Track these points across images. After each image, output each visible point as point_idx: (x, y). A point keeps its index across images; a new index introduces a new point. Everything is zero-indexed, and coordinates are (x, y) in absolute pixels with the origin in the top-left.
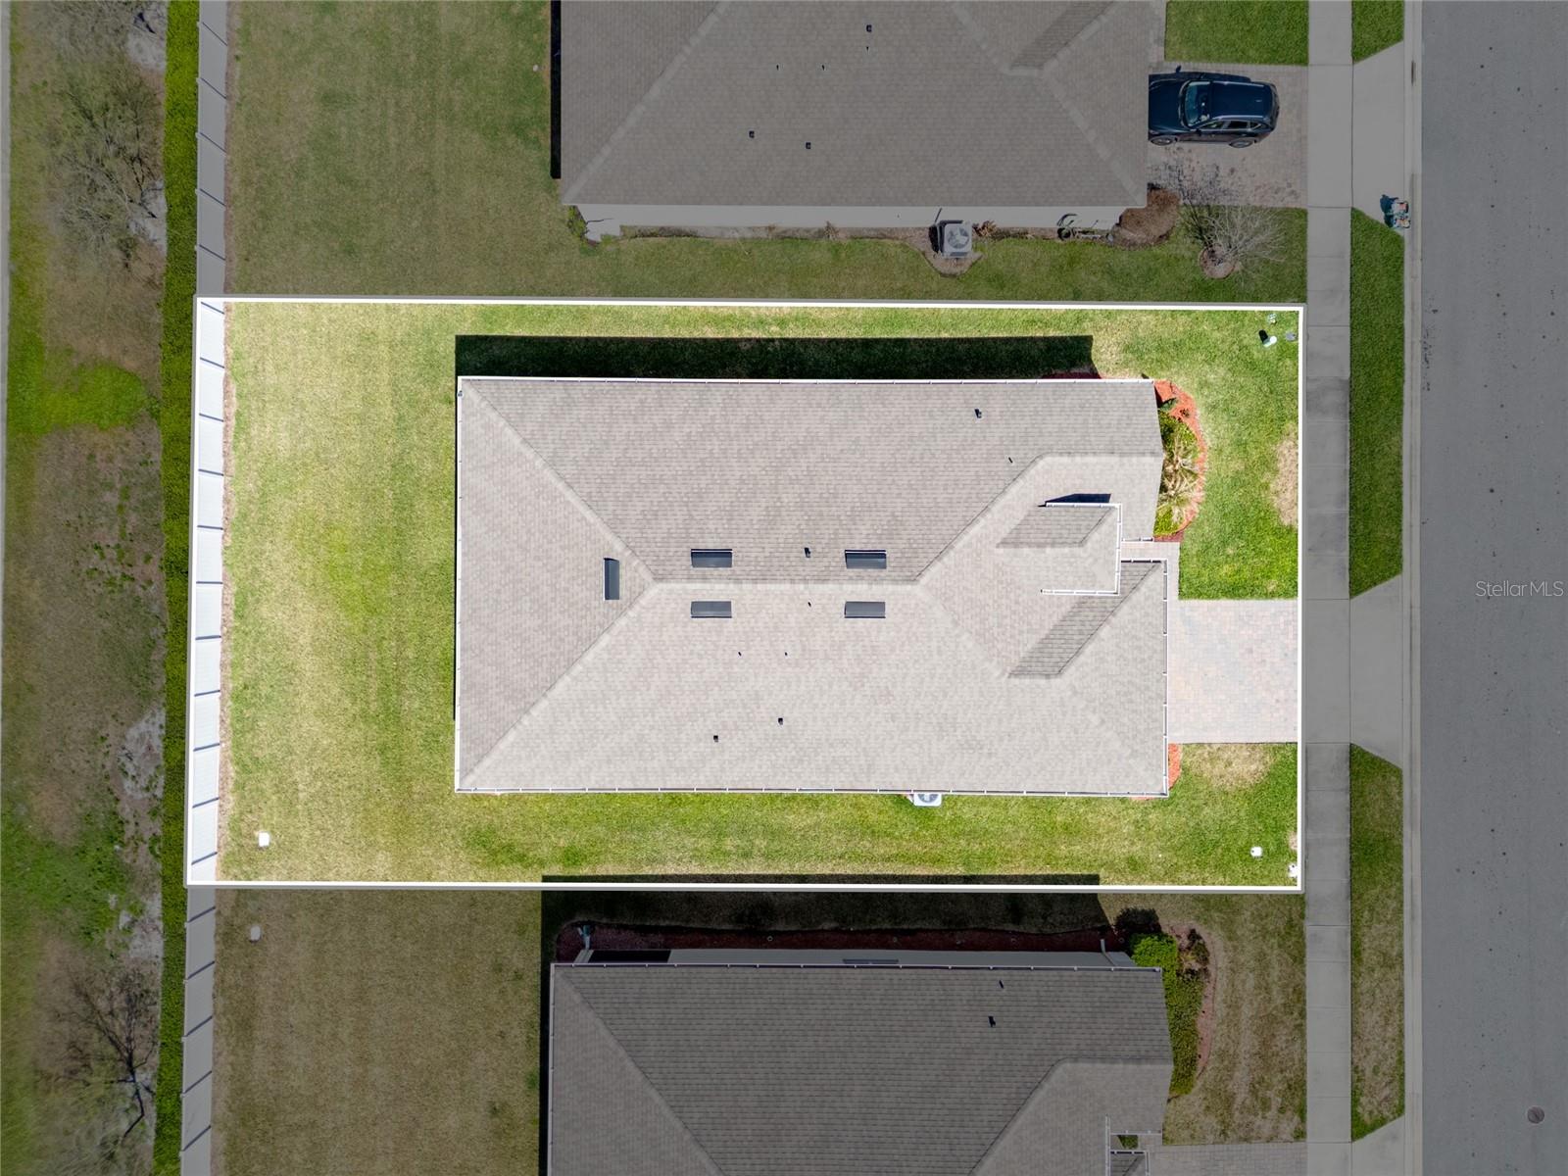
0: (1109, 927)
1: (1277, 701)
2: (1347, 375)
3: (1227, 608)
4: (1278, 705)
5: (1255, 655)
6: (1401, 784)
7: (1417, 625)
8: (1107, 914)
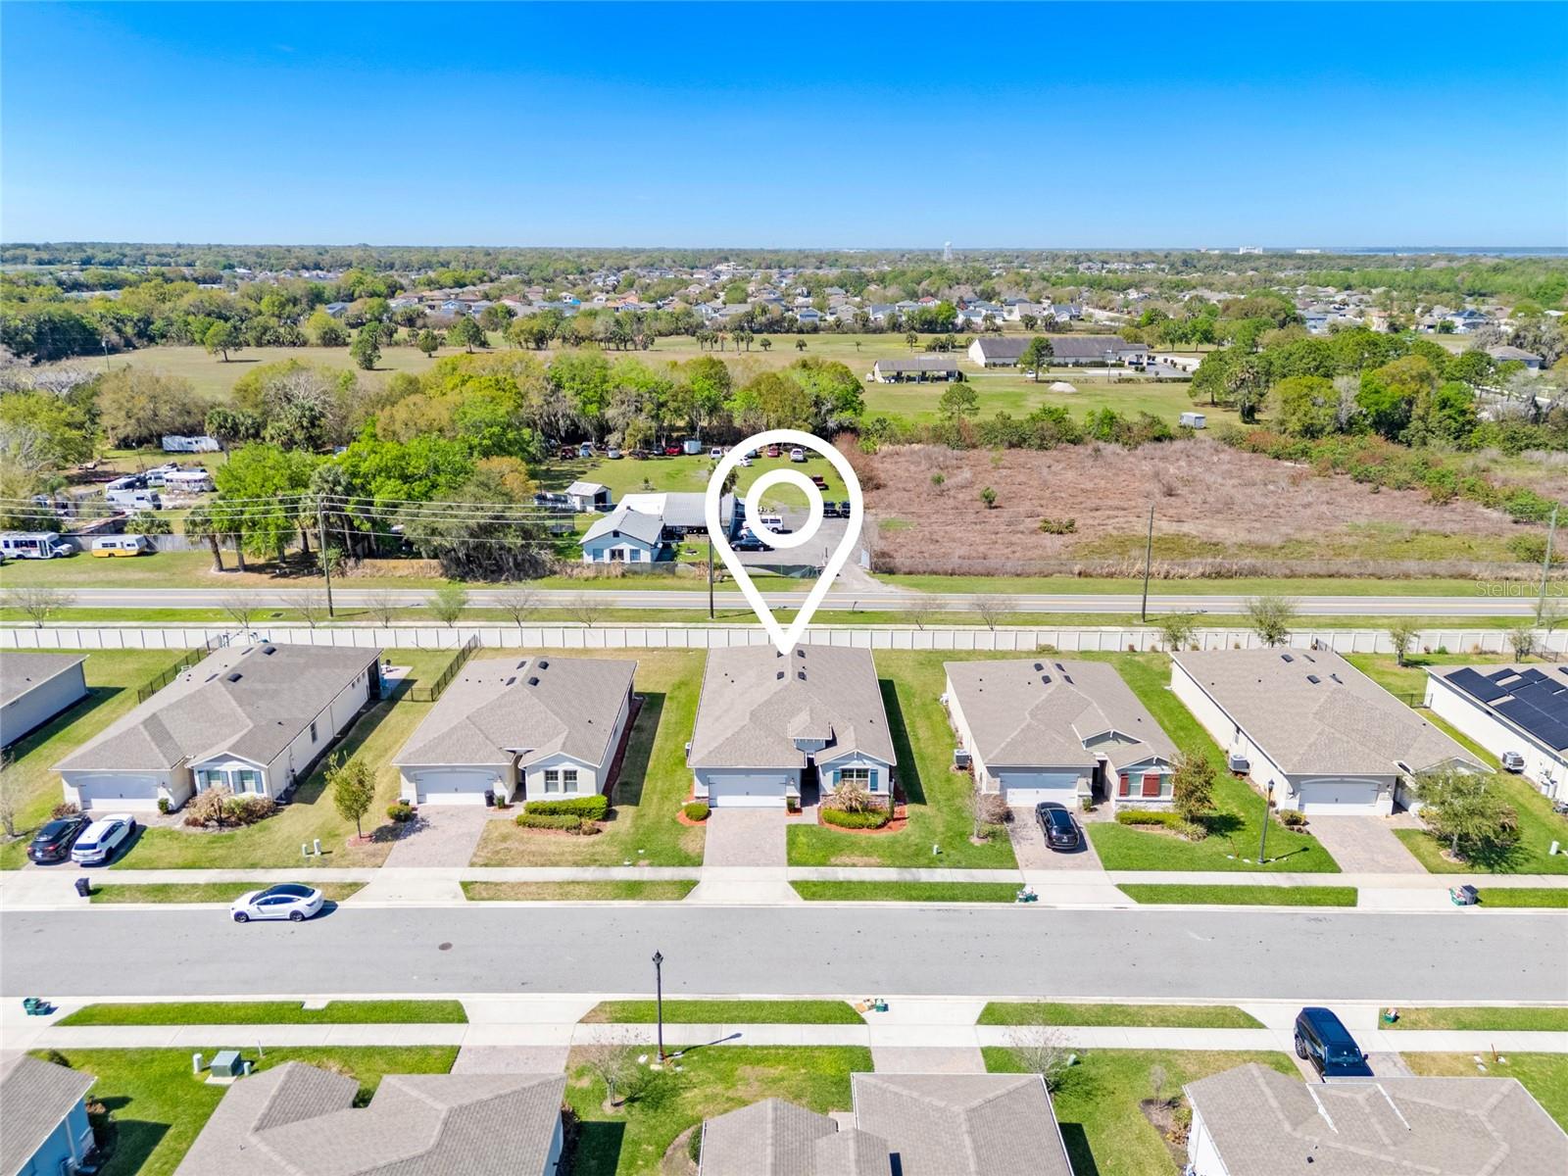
0: (612, 806)
1: (729, 857)
2: (922, 881)
4: (725, 857)
5: (755, 850)
6: (674, 900)
7: (772, 907)
8: (618, 807)
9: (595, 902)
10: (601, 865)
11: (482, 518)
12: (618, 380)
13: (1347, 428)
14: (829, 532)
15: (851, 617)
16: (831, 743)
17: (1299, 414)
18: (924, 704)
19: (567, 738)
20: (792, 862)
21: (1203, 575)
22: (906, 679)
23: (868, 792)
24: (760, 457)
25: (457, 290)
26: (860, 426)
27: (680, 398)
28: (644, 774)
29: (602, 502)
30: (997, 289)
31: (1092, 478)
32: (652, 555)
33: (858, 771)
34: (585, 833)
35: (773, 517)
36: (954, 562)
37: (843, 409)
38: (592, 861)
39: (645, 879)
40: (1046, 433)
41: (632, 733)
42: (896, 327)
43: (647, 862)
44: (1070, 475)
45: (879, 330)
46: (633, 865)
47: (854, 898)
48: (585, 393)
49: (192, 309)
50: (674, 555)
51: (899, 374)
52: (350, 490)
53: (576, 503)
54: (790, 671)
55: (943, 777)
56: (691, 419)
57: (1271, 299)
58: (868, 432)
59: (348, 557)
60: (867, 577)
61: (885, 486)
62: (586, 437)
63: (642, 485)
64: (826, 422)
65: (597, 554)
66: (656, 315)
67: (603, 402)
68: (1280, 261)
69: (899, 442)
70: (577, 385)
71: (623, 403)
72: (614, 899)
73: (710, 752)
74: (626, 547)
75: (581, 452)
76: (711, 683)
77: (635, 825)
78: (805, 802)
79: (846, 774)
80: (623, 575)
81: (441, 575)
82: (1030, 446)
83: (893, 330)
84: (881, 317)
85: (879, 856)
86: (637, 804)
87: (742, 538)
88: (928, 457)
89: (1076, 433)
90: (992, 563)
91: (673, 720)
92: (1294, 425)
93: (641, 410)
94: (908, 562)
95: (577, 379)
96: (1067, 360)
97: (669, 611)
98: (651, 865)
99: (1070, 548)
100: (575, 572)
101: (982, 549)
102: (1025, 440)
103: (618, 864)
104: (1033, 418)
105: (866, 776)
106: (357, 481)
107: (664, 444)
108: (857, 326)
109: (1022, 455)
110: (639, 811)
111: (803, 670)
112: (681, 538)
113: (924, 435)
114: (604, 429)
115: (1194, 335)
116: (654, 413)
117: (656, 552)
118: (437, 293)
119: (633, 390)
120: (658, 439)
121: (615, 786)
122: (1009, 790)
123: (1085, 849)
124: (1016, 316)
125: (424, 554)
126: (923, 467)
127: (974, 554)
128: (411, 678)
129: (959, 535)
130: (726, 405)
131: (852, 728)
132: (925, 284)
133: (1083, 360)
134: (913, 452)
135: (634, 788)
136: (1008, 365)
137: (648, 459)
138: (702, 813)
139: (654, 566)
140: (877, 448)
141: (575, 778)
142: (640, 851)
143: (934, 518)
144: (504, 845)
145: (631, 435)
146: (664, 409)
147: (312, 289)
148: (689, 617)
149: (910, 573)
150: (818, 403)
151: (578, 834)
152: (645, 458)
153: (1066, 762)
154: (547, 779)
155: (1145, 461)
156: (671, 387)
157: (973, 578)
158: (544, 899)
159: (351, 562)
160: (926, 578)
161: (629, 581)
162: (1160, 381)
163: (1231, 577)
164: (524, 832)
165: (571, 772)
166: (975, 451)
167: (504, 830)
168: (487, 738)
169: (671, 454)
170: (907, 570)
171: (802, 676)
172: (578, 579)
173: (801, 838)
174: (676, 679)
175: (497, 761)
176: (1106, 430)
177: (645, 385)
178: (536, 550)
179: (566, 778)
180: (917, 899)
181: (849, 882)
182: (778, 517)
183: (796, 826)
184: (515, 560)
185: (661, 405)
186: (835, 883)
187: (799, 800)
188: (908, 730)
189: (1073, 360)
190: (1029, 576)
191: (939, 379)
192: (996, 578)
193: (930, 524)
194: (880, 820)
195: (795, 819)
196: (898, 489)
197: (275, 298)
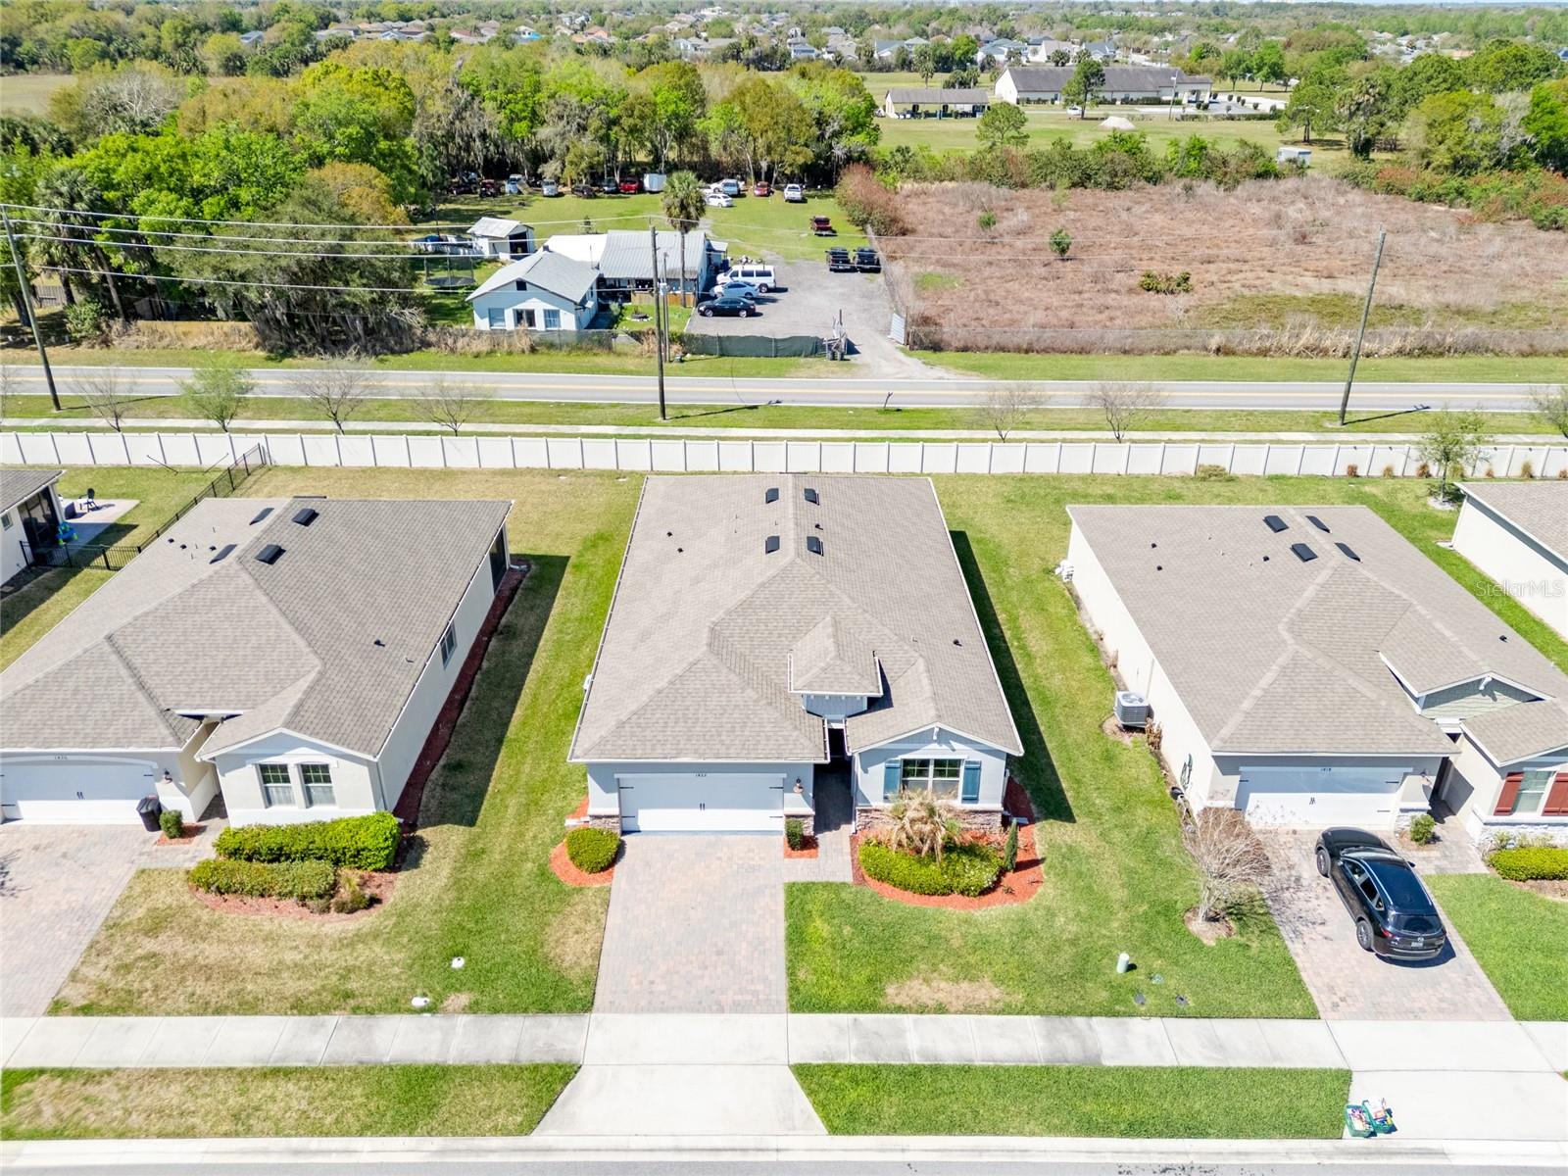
0: (414, 831)
1: (652, 982)
2: (1107, 1063)
3: (776, 929)
4: (646, 983)
5: (714, 958)
6: (509, 1134)
7: (751, 1158)
8: (429, 829)
9: (315, 1143)
10: (355, 1010)
11: (307, 252)
12: (553, 87)
13: (1508, 161)
14: (840, 290)
15: (883, 418)
16: (878, 704)
17: (1449, 142)
18: (1028, 581)
19: (311, 688)
20: (802, 1002)
21: (1400, 352)
22: (989, 529)
23: (958, 804)
24: (744, 196)
25: (401, 24)
26: (875, 156)
27: (636, 113)
28: (500, 741)
29: (519, 245)
30: (1017, 29)
31: (1190, 223)
32: (578, 320)
33: (939, 763)
34: (342, 908)
35: (760, 268)
36: (1026, 335)
37: (854, 131)
38: (340, 999)
39: (452, 1058)
40: (1118, 168)
41: (493, 642)
42: (905, 64)
43: (464, 999)
44: (1158, 219)
45: (885, 68)
46: (431, 1009)
47: (954, 1127)
48: (510, 106)
49: (74, 32)
50: (615, 321)
51: (915, 108)
52: (100, 205)
53: (484, 247)
54: (792, 535)
55: (1096, 749)
56: (654, 146)
57: (1341, 32)
58: (886, 166)
59: (113, 316)
60: (901, 356)
61: (913, 231)
62: (516, 168)
63: (582, 227)
64: (831, 147)
65: (495, 315)
66: (625, 47)
67: (535, 119)
68: (1320, 10)
69: (925, 179)
70: (500, 94)
71: (561, 118)
72: (361, 1133)
73: (621, 725)
74: (538, 306)
75: (508, 187)
76: (643, 552)
77: (457, 884)
78: (823, 823)
79: (913, 769)
80: (533, 350)
81: (256, 347)
82: (1097, 184)
83: (903, 69)
84: (887, 54)
85: (998, 980)
86: (472, 823)
87: (716, 297)
88: (966, 195)
89: (1155, 168)
90: (1083, 335)
91: (576, 614)
92: (1442, 157)
93: (585, 129)
94: (962, 333)
95: (500, 86)
96: (1116, 95)
97: (597, 407)
98: (473, 1008)
99: (1191, 313)
100: (459, 344)
101: (1064, 314)
102: (1089, 177)
103: (396, 1005)
104: (1100, 148)
105: (956, 774)
106: (110, 195)
107: (617, 179)
108: (860, 63)
109: (1088, 196)
110: (473, 841)
111: (815, 533)
112: (627, 297)
113: (958, 170)
114: (538, 158)
115: (1260, 69)
116: (602, 132)
117: (587, 317)
118: (376, 25)
119: (574, 100)
120: (611, 173)
121: (434, 775)
122: (1252, 796)
123: (1448, 953)
124: (1041, 57)
125: (220, 313)
126: (961, 209)
127: (1055, 322)
128: (128, 522)
129: (1027, 294)
130: (699, 126)
131: (921, 665)
132: (934, 24)
133: (1134, 96)
134: (945, 192)
135: (472, 779)
136: (1044, 102)
137: (596, 197)
138: (604, 856)
139: (580, 337)
140: (898, 185)
141: (327, 779)
142: (458, 963)
143: (987, 272)
144: (150, 945)
145: (572, 163)
146: (616, 129)
147: (226, 16)
148: (625, 417)
149: (965, 349)
150: (821, 121)
151: (326, 910)
152: (592, 196)
153: (1389, 748)
154: (266, 780)
155: (1250, 202)
156: (625, 98)
157: (1059, 356)
158: (190, 1133)
159: (117, 325)
160: (989, 358)
161: (540, 359)
162: (1232, 118)
163: (1441, 354)
164: (204, 907)
165: (315, 768)
166: (1026, 191)
167: (162, 899)
168: (142, 686)
169: (627, 191)
170: (961, 344)
171: (815, 546)
172: (463, 354)
173: (818, 922)
174: (590, 529)
175: (152, 742)
176: (1193, 165)
177: (590, 93)
178: (396, 309)
179: (307, 780)
180: (1105, 1131)
181: (936, 1069)
182: (768, 268)
183: (807, 887)
184: (365, 320)
185: (614, 122)
186: (901, 1070)
187: (811, 822)
188: (1008, 635)
189: (1122, 95)
190: (1142, 353)
191: (964, 114)
192: (1092, 356)
193: (984, 280)
194: (987, 877)
195: (802, 868)
196: (931, 235)
197: (177, 22)
